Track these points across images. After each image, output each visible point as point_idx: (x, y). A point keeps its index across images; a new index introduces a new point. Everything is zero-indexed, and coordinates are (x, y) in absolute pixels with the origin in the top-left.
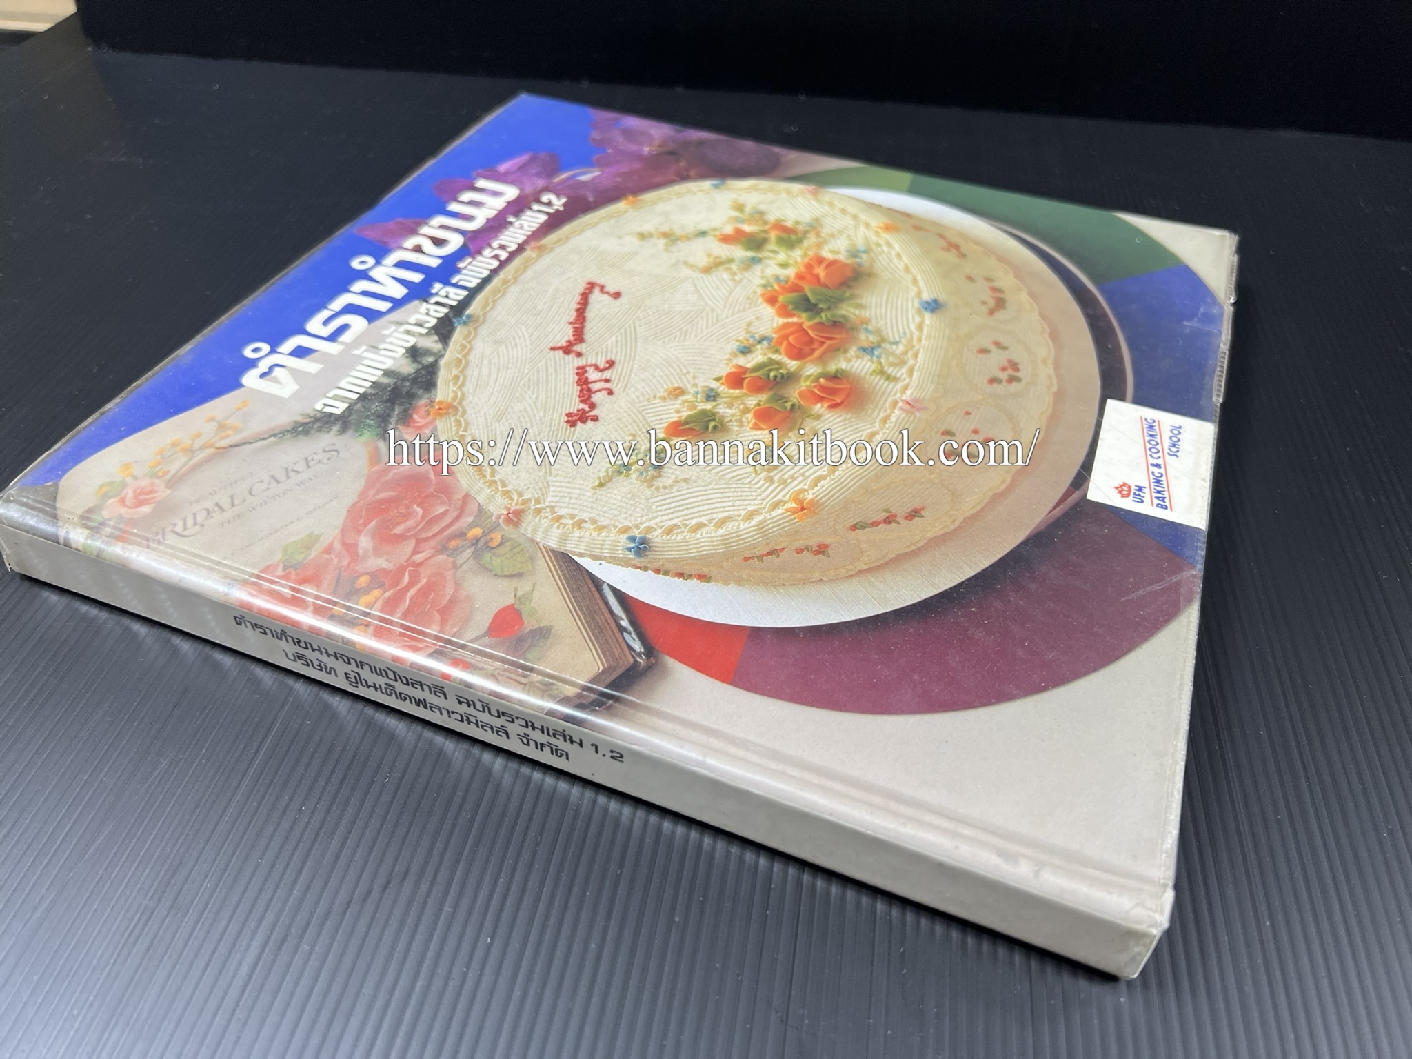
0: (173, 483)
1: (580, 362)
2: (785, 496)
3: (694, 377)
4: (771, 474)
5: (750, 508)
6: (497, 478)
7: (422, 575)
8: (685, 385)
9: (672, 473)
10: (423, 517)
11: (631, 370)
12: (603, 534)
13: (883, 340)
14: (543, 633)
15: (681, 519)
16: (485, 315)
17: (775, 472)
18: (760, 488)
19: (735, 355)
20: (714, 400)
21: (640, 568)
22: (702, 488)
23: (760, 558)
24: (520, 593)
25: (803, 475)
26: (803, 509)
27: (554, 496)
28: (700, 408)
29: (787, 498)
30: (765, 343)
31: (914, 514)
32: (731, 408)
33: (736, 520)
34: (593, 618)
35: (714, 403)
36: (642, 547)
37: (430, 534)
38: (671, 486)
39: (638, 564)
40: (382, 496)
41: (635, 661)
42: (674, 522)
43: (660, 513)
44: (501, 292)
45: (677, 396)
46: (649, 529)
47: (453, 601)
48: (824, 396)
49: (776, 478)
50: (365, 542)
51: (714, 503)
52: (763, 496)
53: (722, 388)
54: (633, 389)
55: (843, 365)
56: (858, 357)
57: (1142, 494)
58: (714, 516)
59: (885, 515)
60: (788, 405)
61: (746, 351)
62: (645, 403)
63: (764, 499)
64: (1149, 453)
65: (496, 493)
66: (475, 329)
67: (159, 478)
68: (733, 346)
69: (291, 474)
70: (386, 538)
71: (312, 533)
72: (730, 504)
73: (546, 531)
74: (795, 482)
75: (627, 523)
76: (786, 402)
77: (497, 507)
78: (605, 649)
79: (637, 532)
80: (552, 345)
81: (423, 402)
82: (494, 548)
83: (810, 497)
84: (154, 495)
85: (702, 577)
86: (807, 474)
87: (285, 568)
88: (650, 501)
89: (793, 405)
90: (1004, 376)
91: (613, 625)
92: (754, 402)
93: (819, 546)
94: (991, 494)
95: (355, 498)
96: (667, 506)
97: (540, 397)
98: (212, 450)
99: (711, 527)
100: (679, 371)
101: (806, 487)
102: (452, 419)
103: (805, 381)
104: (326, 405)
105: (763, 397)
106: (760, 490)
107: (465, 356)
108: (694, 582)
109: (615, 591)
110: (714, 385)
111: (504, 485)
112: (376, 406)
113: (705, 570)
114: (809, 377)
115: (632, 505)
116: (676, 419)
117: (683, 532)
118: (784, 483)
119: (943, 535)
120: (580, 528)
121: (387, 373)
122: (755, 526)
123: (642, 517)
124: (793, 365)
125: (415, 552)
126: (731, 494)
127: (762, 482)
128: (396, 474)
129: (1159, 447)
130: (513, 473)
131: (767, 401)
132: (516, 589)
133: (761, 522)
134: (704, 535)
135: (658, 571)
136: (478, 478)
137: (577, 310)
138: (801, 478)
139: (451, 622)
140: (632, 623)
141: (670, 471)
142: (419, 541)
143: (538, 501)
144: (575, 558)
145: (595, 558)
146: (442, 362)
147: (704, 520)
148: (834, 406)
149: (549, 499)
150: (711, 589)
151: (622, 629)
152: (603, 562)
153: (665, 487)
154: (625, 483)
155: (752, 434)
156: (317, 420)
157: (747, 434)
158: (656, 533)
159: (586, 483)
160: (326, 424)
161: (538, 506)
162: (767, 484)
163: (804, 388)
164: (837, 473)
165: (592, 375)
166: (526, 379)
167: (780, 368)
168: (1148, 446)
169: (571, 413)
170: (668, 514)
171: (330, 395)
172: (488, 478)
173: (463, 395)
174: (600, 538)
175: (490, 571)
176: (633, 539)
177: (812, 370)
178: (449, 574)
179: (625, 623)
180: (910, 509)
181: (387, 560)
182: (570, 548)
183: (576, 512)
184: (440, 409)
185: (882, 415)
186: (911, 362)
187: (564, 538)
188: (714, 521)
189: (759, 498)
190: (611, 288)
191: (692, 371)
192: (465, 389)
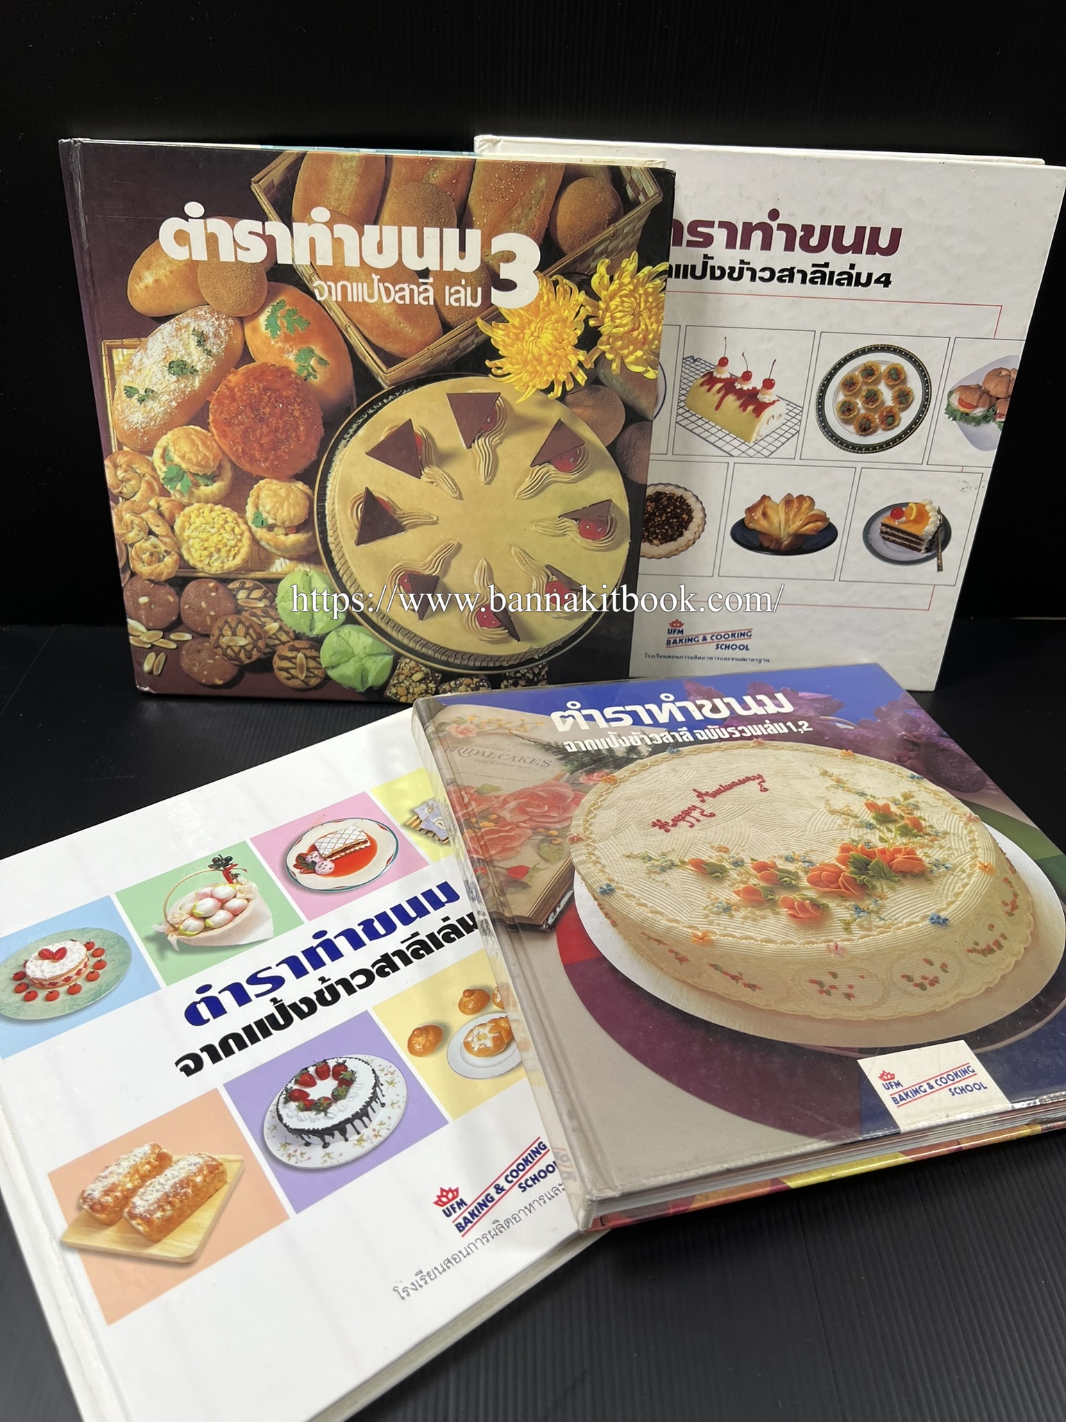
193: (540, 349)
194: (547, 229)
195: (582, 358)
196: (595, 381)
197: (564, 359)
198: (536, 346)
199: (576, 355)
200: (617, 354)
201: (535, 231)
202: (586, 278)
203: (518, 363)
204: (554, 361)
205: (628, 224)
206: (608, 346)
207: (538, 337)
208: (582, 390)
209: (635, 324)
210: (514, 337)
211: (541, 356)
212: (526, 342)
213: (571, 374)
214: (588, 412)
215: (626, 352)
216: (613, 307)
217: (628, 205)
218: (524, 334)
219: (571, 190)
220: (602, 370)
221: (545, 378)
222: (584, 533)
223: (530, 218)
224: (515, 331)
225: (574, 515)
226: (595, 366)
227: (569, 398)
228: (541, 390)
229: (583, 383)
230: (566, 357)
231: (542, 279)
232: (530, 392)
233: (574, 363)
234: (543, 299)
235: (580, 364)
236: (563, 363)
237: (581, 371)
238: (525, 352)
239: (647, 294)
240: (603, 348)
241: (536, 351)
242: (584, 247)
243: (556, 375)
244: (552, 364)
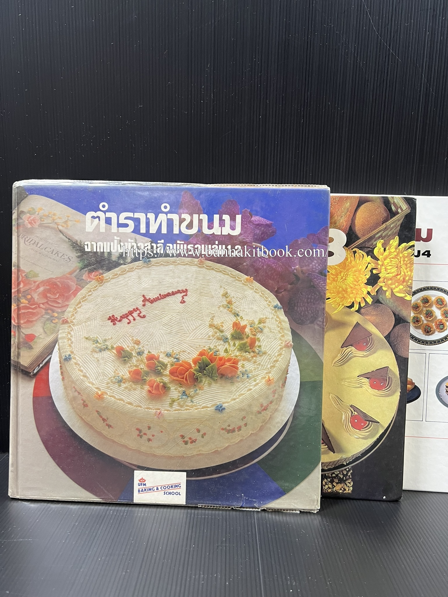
0: (41, 226)
1: (140, 307)
2: (103, 390)
3: (147, 345)
4: (110, 383)
5: (94, 382)
6: (78, 310)
7: (36, 310)
8: (142, 343)
9: (99, 356)
10: (56, 298)
11: (143, 324)
12: (68, 347)
13: (192, 397)
14: (31, 348)
15: (82, 365)
16: (153, 265)
17: (112, 384)
18: (103, 382)
19: (164, 353)
20: (138, 355)
21: (60, 361)
22: (96, 366)
23: (76, 391)
24: (40, 336)
25: (114, 392)
26: (99, 396)
27: (77, 328)
28: (132, 352)
29: (102, 390)
30: (176, 360)
31: (109, 426)
32: (136, 362)
33: (88, 380)
34: (40, 357)
35: (136, 356)
36: (68, 359)
37: (50, 304)
38: (94, 358)
39: (61, 361)
40: (58, 283)
41: (31, 373)
42: (81, 364)
43: (82, 359)
44: (168, 263)
45: (135, 343)
46: (75, 358)
47: (32, 322)
48: (154, 387)
49: (109, 385)
50: (41, 289)
51: (92, 371)
52: (100, 384)
53: (145, 355)
54: (133, 329)
55: (172, 388)
56: (179, 392)
57: (142, 485)
58: (87, 373)
59: (106, 418)
60: (145, 378)
61: (168, 355)
62: (128, 335)
63: (99, 384)
64: (163, 486)
65: (72, 312)
66: (144, 267)
67: (41, 220)
68: (169, 350)
69: (56, 255)
70: (44, 295)
71: (39, 274)
72: (94, 376)
73: (63, 332)
74: (110, 391)
75: (75, 352)
76: (146, 377)
77: (67, 315)
78: (32, 364)
79: (73, 355)
80: (145, 294)
81: (101, 271)
82: (52, 322)
83: (105, 396)
84: (34, 224)
85: (63, 379)
86: (115, 393)
87: (25, 275)
88: (86, 354)
89: (146, 379)
90: (186, 439)
91: (39, 363)
92: (142, 367)
93: (86, 404)
94: (126, 444)
95: (54, 277)
96: (86, 360)
97: (118, 303)
98: (56, 226)
99: (82, 374)
100: (149, 339)
101: (109, 394)
102: (97, 284)
103: (160, 379)
104: (87, 245)
105: (146, 369)
106: (102, 382)
107: (128, 271)
108: (61, 377)
109: (50, 358)
110: (146, 352)
111: (76, 313)
112: (93, 259)
113: (66, 378)
114: (163, 380)
115: (82, 350)
116: (124, 347)
117: (77, 367)
118: (108, 388)
119: (104, 435)
120: (68, 340)
121: (110, 253)
122: (87, 385)
123: (79, 354)
124: (167, 372)
125: (43, 304)
126: (97, 375)
127: (106, 382)
128: (68, 282)
129: (167, 489)
130: (82, 313)
131: (144, 371)
132: (41, 335)
133: (89, 387)
134: (79, 374)
135: (61, 367)
136: (76, 304)
137: (168, 293)
138: (112, 392)
139: (25, 325)
140: (42, 367)
141: (100, 355)
142: (47, 302)
143: (73, 325)
144: (57, 344)
145: (59, 349)
146: (122, 266)
147: (84, 371)
148: (150, 391)
149: (76, 327)
150: (60, 382)
151: (39, 366)
152: (58, 352)
153: (93, 356)
154: (90, 345)
155: (127, 372)
156: (80, 247)
157: (126, 370)
158: (74, 360)
159: (86, 334)
160: (80, 250)
161: (72, 326)
162: (105, 383)
163: (156, 380)
164: (118, 401)
165: (135, 314)
166: (124, 295)
167: (163, 369)
168: (166, 486)
169: (114, 316)
170: (83, 361)
171: (92, 243)
172: (77, 307)
173: (109, 281)
174: (66, 347)
175: (44, 325)
176: (70, 355)
177: (166, 379)
178: (39, 316)
179: (41, 365)
180: (110, 424)
181: (38, 298)
182: (60, 341)
183: (73, 336)
184: (100, 278)
185: (151, 407)
186: (182, 409)
187: (63, 338)
188: (85, 374)
189: (99, 383)
190: (186, 298)
191: (150, 343)
192: (112, 280)
193: (346, 285)
194: (350, 226)
195: (369, 290)
196: (377, 301)
197: (360, 290)
198: (344, 284)
199: (366, 288)
200: (389, 287)
201: (344, 227)
202: (371, 249)
203: (334, 293)
204: (354, 292)
205: (393, 223)
206: (384, 283)
207: (345, 279)
208: (370, 306)
209: (398, 272)
210: (332, 279)
211: (347, 289)
212: (339, 282)
213: (363, 298)
214: (373, 318)
215: (394, 286)
216: (386, 264)
217: (392, 214)
218: (337, 278)
219: (362, 207)
220: (381, 296)
221: (349, 300)
222: (373, 386)
223: (341, 221)
224: (333, 276)
225: (367, 376)
226: (377, 294)
227: (362, 311)
228: (347, 307)
229: (370, 303)
230: (361, 289)
231: (348, 250)
232: (341, 308)
233: (365, 292)
234: (348, 260)
235: (369, 293)
236: (359, 292)
237: (369, 296)
238: (338, 287)
239: (404, 257)
240: (381, 284)
241: (344, 286)
242: (370, 234)
243: (355, 298)
244: (353, 293)
